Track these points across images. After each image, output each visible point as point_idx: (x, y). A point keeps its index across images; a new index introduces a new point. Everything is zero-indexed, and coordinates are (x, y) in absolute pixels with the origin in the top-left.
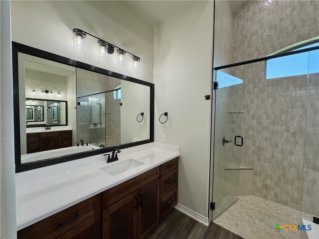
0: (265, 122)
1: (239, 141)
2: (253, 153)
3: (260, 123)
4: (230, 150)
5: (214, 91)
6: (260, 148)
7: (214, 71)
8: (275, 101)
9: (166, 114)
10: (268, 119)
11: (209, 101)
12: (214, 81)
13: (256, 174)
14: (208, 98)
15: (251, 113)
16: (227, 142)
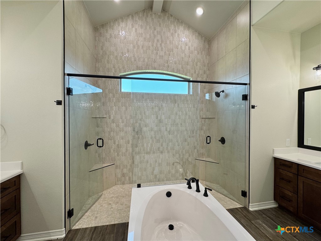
0: (121, 125)
1: (101, 143)
2: (114, 151)
3: (118, 126)
4: (96, 152)
5: (67, 97)
6: (119, 146)
8: (126, 109)
10: (123, 122)
11: (61, 107)
13: (117, 167)
14: (59, 103)
15: (112, 118)
16: (90, 145)
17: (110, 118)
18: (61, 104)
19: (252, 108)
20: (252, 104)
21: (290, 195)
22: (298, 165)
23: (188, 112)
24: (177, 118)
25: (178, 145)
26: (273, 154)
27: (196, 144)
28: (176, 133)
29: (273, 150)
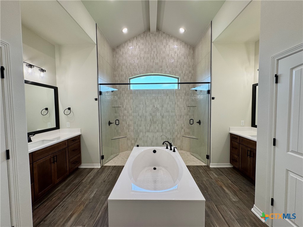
0: (130, 112)
1: (117, 122)
2: (126, 128)
3: (128, 112)
4: (115, 129)
5: (99, 96)
6: (129, 126)
7: (99, 85)
8: (133, 101)
9: (69, 109)
10: (131, 110)
11: (97, 101)
12: (99, 90)
13: (128, 139)
14: (96, 99)
15: (124, 107)
16: (111, 123)
17: (123, 107)
18: (97, 100)
19: (212, 99)
20: (212, 96)
21: (236, 157)
22: (240, 137)
23: (177, 102)
24: (169, 106)
25: (170, 126)
26: (230, 131)
27: (183, 126)
28: (167, 117)
29: (230, 128)
